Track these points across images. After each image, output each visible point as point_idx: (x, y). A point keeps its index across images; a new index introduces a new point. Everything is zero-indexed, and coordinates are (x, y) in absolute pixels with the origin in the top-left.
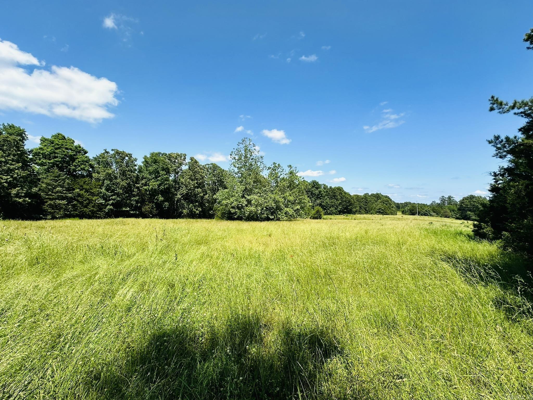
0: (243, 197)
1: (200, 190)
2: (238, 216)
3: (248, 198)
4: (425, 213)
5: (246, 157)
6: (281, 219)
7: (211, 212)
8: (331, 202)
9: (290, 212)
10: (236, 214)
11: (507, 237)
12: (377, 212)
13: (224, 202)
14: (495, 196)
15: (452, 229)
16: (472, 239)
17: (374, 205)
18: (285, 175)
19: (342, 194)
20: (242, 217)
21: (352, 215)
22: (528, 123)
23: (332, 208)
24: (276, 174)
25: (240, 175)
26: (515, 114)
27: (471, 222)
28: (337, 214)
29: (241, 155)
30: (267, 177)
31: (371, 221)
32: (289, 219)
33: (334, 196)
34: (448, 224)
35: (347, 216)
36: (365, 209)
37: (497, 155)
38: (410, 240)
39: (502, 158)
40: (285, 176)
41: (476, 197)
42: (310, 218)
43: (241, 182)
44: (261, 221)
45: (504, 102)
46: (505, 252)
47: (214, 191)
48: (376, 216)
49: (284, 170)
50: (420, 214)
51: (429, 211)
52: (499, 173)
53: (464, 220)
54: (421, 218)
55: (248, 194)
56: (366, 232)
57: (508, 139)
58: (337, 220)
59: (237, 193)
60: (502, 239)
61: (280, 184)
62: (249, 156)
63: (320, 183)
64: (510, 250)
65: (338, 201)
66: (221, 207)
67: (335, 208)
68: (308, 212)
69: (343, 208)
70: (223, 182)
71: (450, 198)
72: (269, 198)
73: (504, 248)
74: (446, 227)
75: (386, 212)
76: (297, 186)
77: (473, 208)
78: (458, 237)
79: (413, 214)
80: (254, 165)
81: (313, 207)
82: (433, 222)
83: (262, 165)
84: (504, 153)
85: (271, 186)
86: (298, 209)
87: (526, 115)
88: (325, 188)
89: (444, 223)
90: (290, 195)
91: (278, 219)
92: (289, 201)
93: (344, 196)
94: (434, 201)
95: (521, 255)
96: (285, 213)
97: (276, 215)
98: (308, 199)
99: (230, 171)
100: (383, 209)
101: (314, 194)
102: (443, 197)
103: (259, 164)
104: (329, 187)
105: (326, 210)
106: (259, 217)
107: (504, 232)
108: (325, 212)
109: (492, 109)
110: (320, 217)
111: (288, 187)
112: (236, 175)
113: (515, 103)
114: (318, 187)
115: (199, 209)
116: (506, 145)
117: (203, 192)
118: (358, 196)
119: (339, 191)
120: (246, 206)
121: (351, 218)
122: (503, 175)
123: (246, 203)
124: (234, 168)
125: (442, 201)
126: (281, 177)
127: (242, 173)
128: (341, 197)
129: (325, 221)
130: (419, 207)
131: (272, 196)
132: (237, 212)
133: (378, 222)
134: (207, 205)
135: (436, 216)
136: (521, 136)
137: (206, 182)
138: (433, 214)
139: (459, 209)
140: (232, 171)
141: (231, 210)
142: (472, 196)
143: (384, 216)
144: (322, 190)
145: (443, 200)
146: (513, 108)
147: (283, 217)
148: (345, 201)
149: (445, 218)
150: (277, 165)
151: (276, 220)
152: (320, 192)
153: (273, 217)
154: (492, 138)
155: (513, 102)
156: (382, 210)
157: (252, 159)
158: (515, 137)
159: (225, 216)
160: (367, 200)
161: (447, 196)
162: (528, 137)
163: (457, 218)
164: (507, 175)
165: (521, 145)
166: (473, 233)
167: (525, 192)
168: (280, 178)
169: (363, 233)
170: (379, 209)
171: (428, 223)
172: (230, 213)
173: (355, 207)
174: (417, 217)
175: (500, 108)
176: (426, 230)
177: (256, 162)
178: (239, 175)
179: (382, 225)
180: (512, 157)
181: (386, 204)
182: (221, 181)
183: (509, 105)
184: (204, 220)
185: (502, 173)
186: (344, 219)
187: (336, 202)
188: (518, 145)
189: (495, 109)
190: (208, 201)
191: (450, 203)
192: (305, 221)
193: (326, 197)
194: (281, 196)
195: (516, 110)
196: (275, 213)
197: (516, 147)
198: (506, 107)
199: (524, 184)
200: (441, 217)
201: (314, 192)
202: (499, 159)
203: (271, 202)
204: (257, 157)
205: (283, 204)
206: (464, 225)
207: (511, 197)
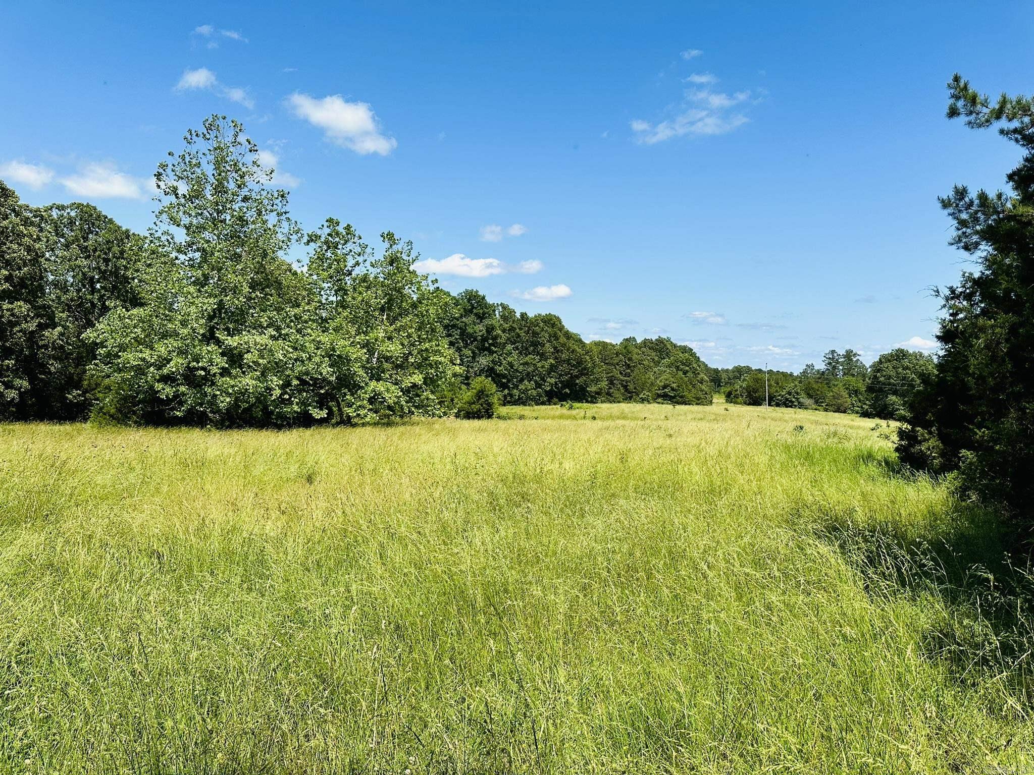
0: (210, 337)
1: (21, 307)
2: (191, 412)
3: (232, 342)
4: (787, 400)
5: (220, 189)
6: (356, 420)
7: (73, 395)
8: (524, 364)
9: (387, 395)
10: (181, 403)
11: (971, 463)
12: (659, 396)
13: (131, 358)
14: (949, 353)
15: (850, 445)
16: (893, 471)
17: (651, 375)
18: (373, 266)
19: (557, 339)
20: (204, 413)
21: (585, 405)
22: (1027, 160)
23: (526, 382)
24: (338, 261)
25: (198, 255)
26: (1002, 132)
27: (895, 425)
28: (543, 403)
29: (200, 181)
30: (305, 269)
31: (639, 422)
32: (386, 420)
33: (535, 344)
34: (842, 430)
35: (571, 408)
36: (625, 387)
37: (960, 241)
38: (741, 480)
39: (970, 250)
40: (371, 269)
41: (910, 355)
42: (457, 416)
43: (201, 283)
44: (279, 428)
45: (981, 98)
46: (963, 504)
47: (87, 313)
48: (654, 407)
49: (368, 250)
50: (774, 401)
51: (797, 393)
52: (960, 290)
53: (881, 418)
54: (774, 414)
55: (227, 329)
56: (623, 459)
57: (983, 197)
58: (539, 421)
59: (184, 324)
60: (958, 468)
61: (354, 298)
62: (232, 186)
63: (490, 300)
64: (974, 498)
65: (546, 360)
66: (117, 377)
67: (536, 382)
68: (449, 395)
69: (561, 382)
70: (126, 280)
71: (849, 355)
72: (311, 347)
73: (962, 492)
74: (836, 440)
75: (682, 397)
76: (414, 306)
77: (903, 385)
78: (863, 468)
79: (755, 401)
80: (253, 223)
81: (467, 378)
82: (806, 426)
83: (285, 224)
84: (975, 238)
85: (320, 302)
86: (414, 386)
87: (1024, 137)
88: (505, 318)
89: (832, 429)
90: (390, 338)
91: (347, 422)
92: (387, 359)
93: (563, 345)
94: (809, 363)
95: (996, 511)
96: (371, 401)
97: (339, 405)
98: (451, 351)
99: (154, 238)
100: (674, 385)
101: (470, 336)
102: (833, 352)
103: (272, 219)
104: (518, 315)
105: (508, 388)
106: (272, 412)
107: (964, 452)
108: (505, 396)
109: (953, 113)
110: (487, 411)
111: (382, 310)
112: (182, 257)
113: (1004, 103)
114: (484, 314)
115: (18, 382)
116: (979, 214)
117: (37, 316)
118: (603, 345)
119: (550, 330)
120: (225, 372)
121: (582, 414)
122: (968, 297)
123: (222, 362)
124: (173, 229)
125: (830, 364)
126: (359, 271)
127: (204, 250)
128: (555, 348)
129: (502, 424)
130: (773, 383)
131: (325, 338)
132: (184, 394)
133: (659, 427)
134: (54, 366)
135: (814, 406)
136: (1011, 193)
137: (51, 278)
138: (808, 401)
139: (870, 389)
140: (164, 238)
141: (159, 386)
142: (902, 351)
143: (678, 407)
144: (497, 325)
145: (832, 360)
146: (998, 114)
147: (362, 412)
148: (568, 361)
149: (837, 414)
150: (340, 229)
151: (338, 424)
152: (490, 329)
153: (324, 414)
154: (948, 193)
155: (999, 98)
156: (673, 389)
157: (245, 199)
158: (1000, 196)
159: (134, 413)
160: (630, 359)
161: (842, 352)
162: (1027, 199)
163: (865, 415)
164: (977, 298)
165: (1010, 218)
166: (897, 454)
167: (1008, 345)
168: (354, 274)
169: (614, 460)
170: (665, 387)
171: (791, 429)
172: (152, 397)
173: (598, 380)
174: (764, 410)
175: (971, 113)
176: (787, 448)
177: (259, 213)
178: (190, 255)
179: (670, 436)
180: (990, 249)
181: (685, 373)
182: (115, 273)
183: (991, 106)
184: (43, 429)
185: (968, 291)
186: (561, 417)
187: (539, 365)
188: (1003, 219)
189: (959, 114)
190: (61, 354)
191: (849, 370)
192: (437, 426)
193: (509, 347)
194: (358, 339)
195: (1004, 124)
196: (333, 398)
197: (999, 221)
198: (985, 110)
199: (1007, 324)
200: (826, 410)
201: (470, 330)
202: (962, 251)
203: (317, 359)
204: (264, 193)
205: (363, 367)
206: (878, 434)
207: (977, 359)
